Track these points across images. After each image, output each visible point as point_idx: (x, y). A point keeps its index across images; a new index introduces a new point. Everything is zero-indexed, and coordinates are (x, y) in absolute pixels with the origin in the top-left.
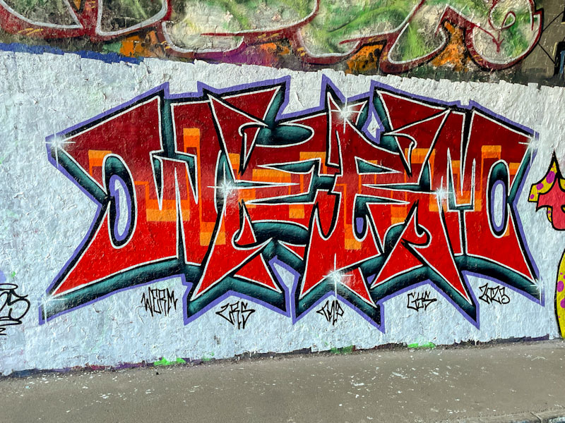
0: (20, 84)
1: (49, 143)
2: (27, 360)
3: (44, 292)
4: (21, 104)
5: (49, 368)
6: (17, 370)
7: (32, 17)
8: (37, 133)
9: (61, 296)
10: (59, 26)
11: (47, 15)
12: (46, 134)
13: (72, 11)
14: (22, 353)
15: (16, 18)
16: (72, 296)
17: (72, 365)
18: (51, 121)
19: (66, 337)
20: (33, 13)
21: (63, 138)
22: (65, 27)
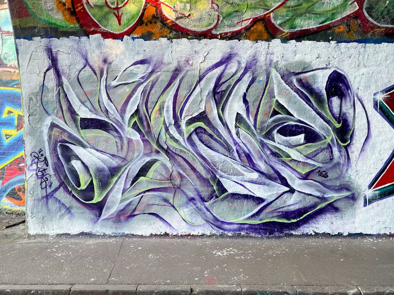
0: (365, 63)
1: (375, 97)
2: (357, 227)
3: (367, 187)
4: (363, 74)
5: (369, 233)
6: (351, 233)
7: (381, 22)
8: (369, 91)
9: (376, 190)
12: (375, 92)
14: (354, 223)
15: (372, 23)
16: (383, 190)
17: (382, 232)
18: (378, 84)
19: (379, 215)
20: (382, 20)
21: (384, 94)
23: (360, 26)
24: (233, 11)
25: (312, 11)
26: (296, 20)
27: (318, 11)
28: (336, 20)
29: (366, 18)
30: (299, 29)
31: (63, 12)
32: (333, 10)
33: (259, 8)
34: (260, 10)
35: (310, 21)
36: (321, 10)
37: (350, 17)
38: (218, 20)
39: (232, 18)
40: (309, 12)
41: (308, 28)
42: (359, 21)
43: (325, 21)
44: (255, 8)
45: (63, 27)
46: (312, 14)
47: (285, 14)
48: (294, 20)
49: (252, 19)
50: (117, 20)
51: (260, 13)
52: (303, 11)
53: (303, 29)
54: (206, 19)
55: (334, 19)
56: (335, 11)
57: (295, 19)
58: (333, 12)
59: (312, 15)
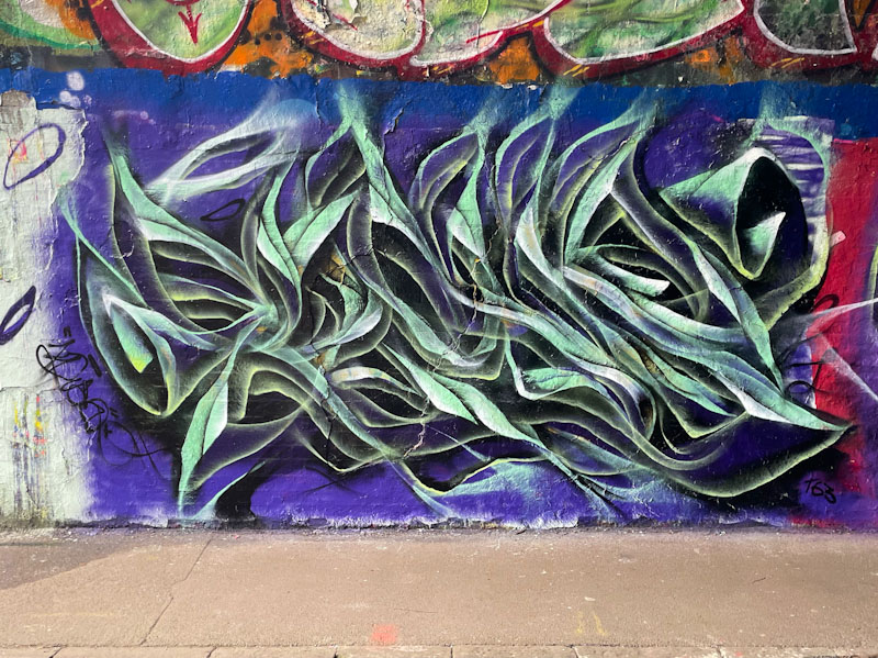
7: (794, 43)
10: (826, 52)
11: (815, 38)
13: (848, 31)
15: (774, 45)
20: (798, 37)
22: (834, 52)
23: (746, 50)
24: (457, 12)
25: (638, 15)
26: (602, 37)
27: (652, 14)
28: (693, 36)
29: (760, 32)
30: (609, 58)
31: (61, 11)
32: (685, 12)
33: (516, 7)
34: (521, 10)
35: (633, 39)
36: (658, 12)
37: (723, 31)
38: (424, 33)
39: (457, 28)
40: (632, 17)
41: (630, 55)
42: (745, 41)
43: (669, 40)
44: (509, 7)
45: (62, 45)
46: (639, 21)
47: (576, 21)
48: (598, 36)
49: (501, 33)
50: (188, 30)
51: (520, 18)
52: (617, 14)
53: (619, 57)
54: (395, 30)
55: (689, 34)
56: (690, 16)
57: (599, 34)
58: (686, 18)
59: (639, 25)
